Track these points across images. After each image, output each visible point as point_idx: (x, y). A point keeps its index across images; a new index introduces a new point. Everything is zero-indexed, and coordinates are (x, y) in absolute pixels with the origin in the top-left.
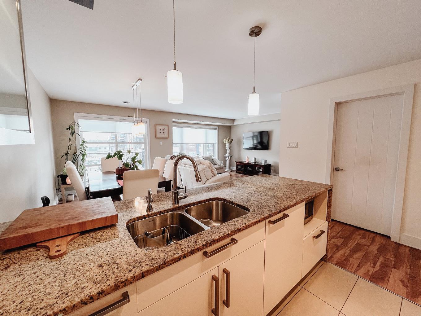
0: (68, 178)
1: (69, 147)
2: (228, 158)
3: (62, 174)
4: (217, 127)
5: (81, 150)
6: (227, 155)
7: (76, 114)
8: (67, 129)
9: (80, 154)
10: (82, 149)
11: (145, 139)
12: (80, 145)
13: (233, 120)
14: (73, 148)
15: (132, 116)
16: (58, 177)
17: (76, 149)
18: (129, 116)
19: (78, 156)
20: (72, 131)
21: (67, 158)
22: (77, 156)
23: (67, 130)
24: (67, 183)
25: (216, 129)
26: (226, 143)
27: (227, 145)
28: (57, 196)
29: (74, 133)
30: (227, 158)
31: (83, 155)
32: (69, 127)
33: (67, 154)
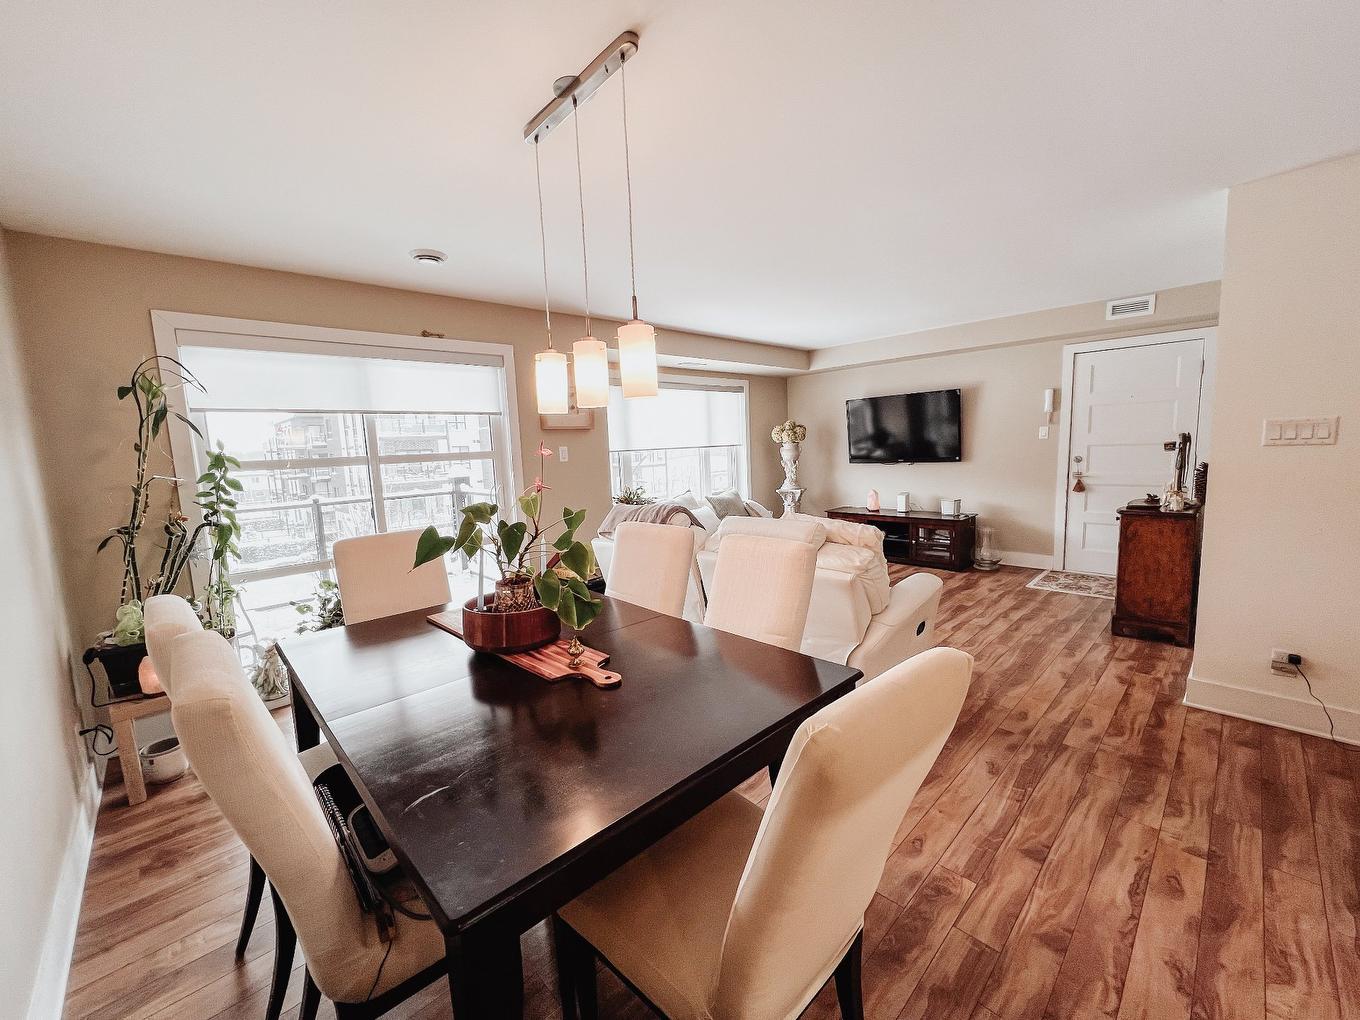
0: (146, 660)
1: (137, 492)
2: (793, 499)
3: (108, 641)
4: (745, 383)
5: (205, 506)
6: (787, 486)
7: (164, 321)
8: (123, 392)
9: (203, 525)
10: (214, 499)
11: (496, 436)
12: (200, 481)
13: (809, 354)
14: (157, 497)
15: (440, 332)
16: (88, 657)
17: (174, 502)
18: (425, 334)
19: (195, 536)
20: (150, 406)
21: (132, 551)
22: (189, 537)
23: (121, 397)
24: (146, 690)
25: (740, 389)
26: (781, 445)
27: (787, 453)
28: (90, 759)
29: (162, 415)
30: (790, 499)
31: (223, 533)
32: (134, 384)
33: (128, 532)
